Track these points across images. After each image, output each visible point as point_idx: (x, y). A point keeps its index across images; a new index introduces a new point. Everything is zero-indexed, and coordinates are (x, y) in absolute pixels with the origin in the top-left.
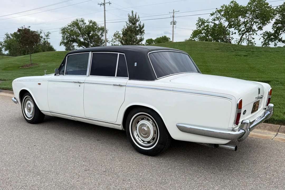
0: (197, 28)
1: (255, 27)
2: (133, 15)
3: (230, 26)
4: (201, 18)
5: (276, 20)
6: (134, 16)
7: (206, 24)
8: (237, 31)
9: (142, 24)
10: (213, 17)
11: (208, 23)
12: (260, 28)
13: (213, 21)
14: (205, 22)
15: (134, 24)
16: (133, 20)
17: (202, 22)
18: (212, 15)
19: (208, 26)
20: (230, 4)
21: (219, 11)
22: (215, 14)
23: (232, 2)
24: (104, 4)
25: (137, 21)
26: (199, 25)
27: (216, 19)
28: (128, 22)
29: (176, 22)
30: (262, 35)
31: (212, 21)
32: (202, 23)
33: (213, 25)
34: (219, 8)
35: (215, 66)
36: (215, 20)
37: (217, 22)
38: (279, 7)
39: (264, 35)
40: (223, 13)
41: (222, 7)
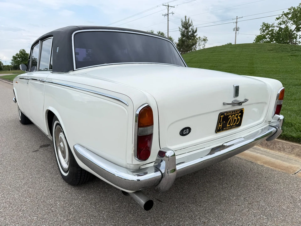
0: (261, 33)
2: (186, 20)
3: (298, 30)
4: (266, 23)
6: (187, 21)
7: (270, 29)
9: (195, 30)
10: (279, 21)
11: (272, 27)
13: (279, 25)
14: (270, 27)
15: (187, 28)
16: (186, 25)
17: (266, 26)
18: (278, 19)
19: (272, 30)
20: (299, 5)
21: (286, 15)
22: (282, 18)
24: (168, 15)
25: (190, 25)
26: (263, 30)
27: (282, 23)
28: (181, 27)
29: (239, 28)
31: (277, 25)
32: (266, 28)
33: (278, 29)
34: (286, 11)
35: (261, 68)
36: (280, 24)
37: (283, 26)
40: (290, 16)
41: (289, 9)
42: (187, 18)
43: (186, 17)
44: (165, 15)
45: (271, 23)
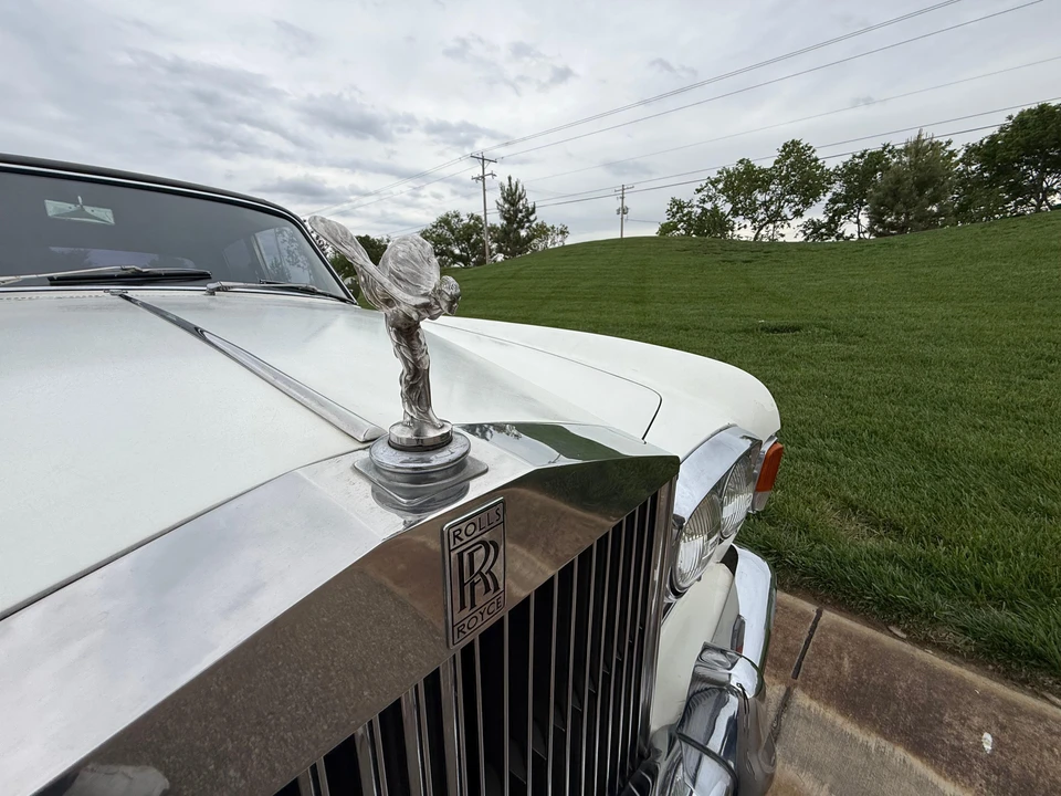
0: (668, 219)
1: (786, 211)
2: (510, 185)
3: (735, 212)
4: (677, 198)
5: (834, 194)
6: (514, 188)
7: (686, 211)
8: (748, 222)
9: (530, 205)
10: (700, 194)
11: (689, 207)
12: (798, 214)
13: (700, 203)
14: (684, 207)
15: (513, 204)
16: (512, 196)
17: (678, 206)
18: (699, 191)
19: (690, 213)
20: (737, 165)
21: (714, 183)
22: (706, 189)
23: (741, 162)
24: (483, 177)
25: (520, 198)
26: (673, 213)
27: (706, 199)
28: (501, 201)
29: (627, 209)
30: (801, 228)
31: (698, 203)
32: (678, 209)
33: (699, 211)
34: (714, 175)
36: (704, 201)
37: (708, 206)
38: (841, 167)
39: (805, 226)
40: (721, 186)
41: (719, 173)
42: (513, 182)
43: (510, 178)
44: (477, 179)
45: (687, 198)
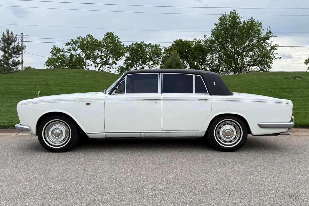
0: (52, 56)
1: (110, 61)
3: (88, 58)
4: (56, 46)
5: (127, 57)
7: (62, 53)
10: (68, 47)
11: (64, 52)
12: (114, 62)
13: (68, 50)
14: (61, 51)
17: (56, 50)
18: (67, 44)
19: (64, 55)
20: (86, 37)
21: (75, 43)
22: (71, 44)
23: (89, 35)
25: (14, 41)
26: (54, 53)
27: (71, 49)
28: (2, 41)
29: (26, 47)
30: (117, 69)
33: (69, 54)
34: (75, 39)
36: (70, 50)
37: (73, 53)
38: (128, 47)
39: (118, 69)
40: (78, 44)
41: (78, 38)
45: (62, 47)
